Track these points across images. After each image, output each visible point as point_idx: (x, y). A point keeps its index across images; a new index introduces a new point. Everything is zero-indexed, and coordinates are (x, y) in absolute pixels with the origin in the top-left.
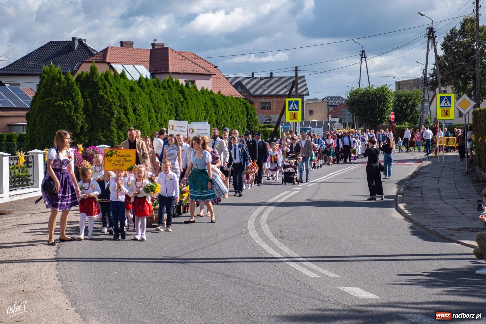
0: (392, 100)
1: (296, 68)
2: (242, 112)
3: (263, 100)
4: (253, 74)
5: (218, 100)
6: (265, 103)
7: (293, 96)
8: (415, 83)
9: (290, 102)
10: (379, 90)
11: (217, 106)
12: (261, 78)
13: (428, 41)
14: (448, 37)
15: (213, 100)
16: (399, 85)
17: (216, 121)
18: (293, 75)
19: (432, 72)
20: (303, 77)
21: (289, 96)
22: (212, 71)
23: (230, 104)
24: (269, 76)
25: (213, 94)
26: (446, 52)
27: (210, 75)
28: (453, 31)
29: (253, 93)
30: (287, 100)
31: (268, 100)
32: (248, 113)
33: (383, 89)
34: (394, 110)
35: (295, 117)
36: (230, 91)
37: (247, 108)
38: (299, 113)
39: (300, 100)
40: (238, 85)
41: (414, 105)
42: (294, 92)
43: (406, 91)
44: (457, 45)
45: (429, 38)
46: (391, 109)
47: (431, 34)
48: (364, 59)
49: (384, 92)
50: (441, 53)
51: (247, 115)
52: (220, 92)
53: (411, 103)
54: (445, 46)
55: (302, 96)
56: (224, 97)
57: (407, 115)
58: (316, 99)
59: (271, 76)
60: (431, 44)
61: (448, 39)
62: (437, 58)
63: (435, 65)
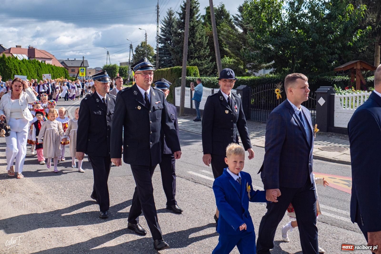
0: (118, 69)
1: (83, 57)
2: (63, 72)
3: (72, 68)
4: (68, 59)
5: (54, 68)
6: (73, 69)
7: (82, 67)
8: (126, 63)
9: (81, 69)
10: (113, 66)
11: (53, 70)
12: (71, 60)
13: (130, 49)
14: (137, 48)
15: (52, 68)
16: (121, 64)
17: (53, 75)
18: (82, 59)
19: (132, 59)
20: (87, 61)
21: (81, 67)
22: (52, 57)
23: (59, 69)
24: (74, 60)
25: (52, 66)
26: (136, 53)
27: (51, 59)
28: (138, 46)
29: (68, 66)
30: (80, 68)
31: (74, 68)
32: (65, 73)
33: (115, 65)
34: (119, 72)
35: (83, 74)
36: (59, 65)
37: (65, 71)
38: (84, 73)
39: (85, 68)
40: (63, 63)
41: (126, 71)
42: (82, 66)
43: (123, 66)
44: (140, 50)
45: (130, 48)
46: (118, 72)
47: (131, 47)
48: (108, 55)
49: (115, 66)
50: (135, 53)
51: (65, 74)
52: (54, 65)
53: (125, 70)
54: (136, 51)
55: (85, 67)
56: (56, 67)
57: (123, 74)
58: (92, 68)
59: (75, 60)
60: (131, 50)
61: (137, 49)
62: (133, 55)
63: (133, 57)
